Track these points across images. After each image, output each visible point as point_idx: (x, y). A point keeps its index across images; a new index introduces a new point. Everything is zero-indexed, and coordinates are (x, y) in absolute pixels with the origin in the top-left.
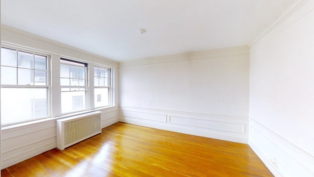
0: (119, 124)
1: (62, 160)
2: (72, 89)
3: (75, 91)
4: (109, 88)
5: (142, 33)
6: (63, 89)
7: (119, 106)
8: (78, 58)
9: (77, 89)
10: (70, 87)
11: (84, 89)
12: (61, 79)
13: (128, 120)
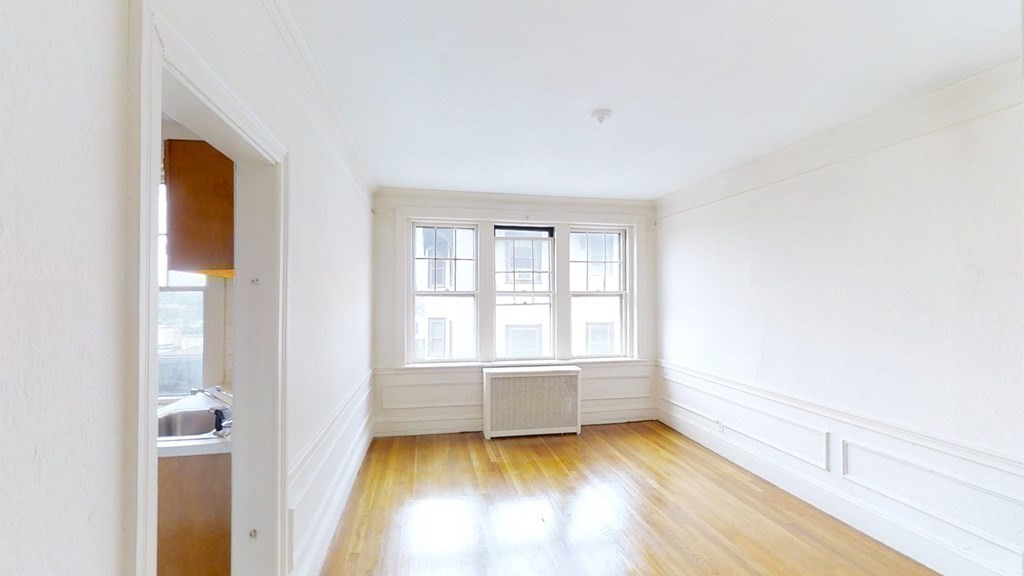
0: (650, 429)
1: (474, 455)
2: (520, 300)
3: (525, 304)
4: (621, 296)
5: (601, 120)
6: (499, 300)
7: (656, 361)
8: (527, 217)
9: (529, 300)
10: (514, 293)
11: (546, 300)
12: (497, 275)
13: (682, 420)
